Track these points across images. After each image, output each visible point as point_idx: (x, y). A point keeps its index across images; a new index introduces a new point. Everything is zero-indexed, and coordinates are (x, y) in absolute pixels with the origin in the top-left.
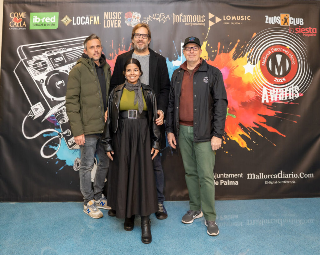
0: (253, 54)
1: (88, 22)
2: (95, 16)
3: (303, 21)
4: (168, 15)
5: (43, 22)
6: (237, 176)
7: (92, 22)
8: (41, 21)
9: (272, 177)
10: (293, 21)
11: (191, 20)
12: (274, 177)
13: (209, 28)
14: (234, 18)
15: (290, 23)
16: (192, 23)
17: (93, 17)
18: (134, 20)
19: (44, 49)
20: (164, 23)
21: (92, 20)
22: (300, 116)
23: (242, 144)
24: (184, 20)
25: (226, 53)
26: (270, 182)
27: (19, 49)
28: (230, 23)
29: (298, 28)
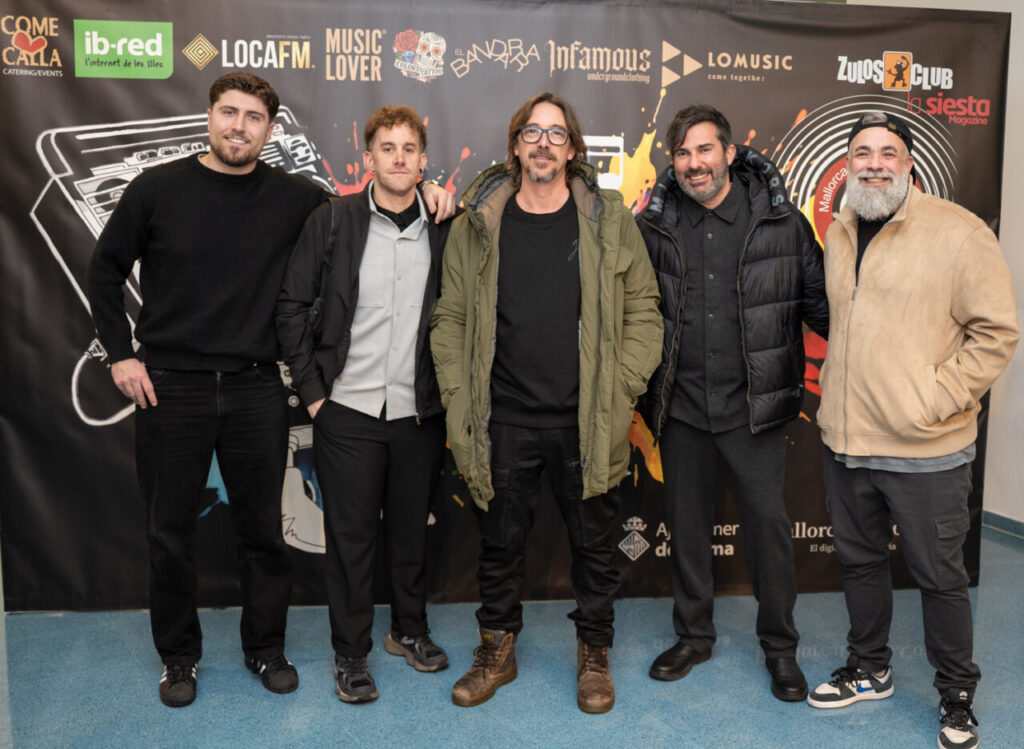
0: (793, 176)
1: (274, 61)
2: (295, 40)
3: (953, 78)
4: (534, 46)
5: (120, 52)
6: (731, 532)
8: (113, 51)
10: (921, 75)
11: (605, 64)
13: (663, 93)
14: (741, 61)
15: (913, 81)
16: (608, 73)
17: (288, 43)
18: (424, 56)
19: (130, 145)
20: (519, 70)
21: (285, 51)
24: (584, 63)
26: (823, 548)
27: (44, 142)
28: (729, 77)
29: (934, 100)
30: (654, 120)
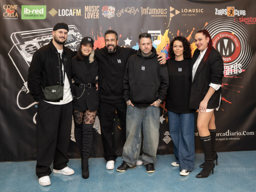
1: (72, 14)
2: (77, 9)
3: (246, 13)
4: (137, 9)
5: (33, 13)
7: (75, 13)
8: (31, 13)
9: (221, 135)
10: (237, 12)
11: (155, 13)
13: (170, 19)
14: (190, 11)
15: (235, 14)
16: (156, 15)
17: (75, 10)
18: (110, 12)
19: (34, 36)
20: (134, 15)
21: (74, 12)
22: (242, 87)
24: (150, 13)
26: (219, 139)
27: (13, 36)
28: (187, 15)
29: (241, 18)
30: (169, 26)
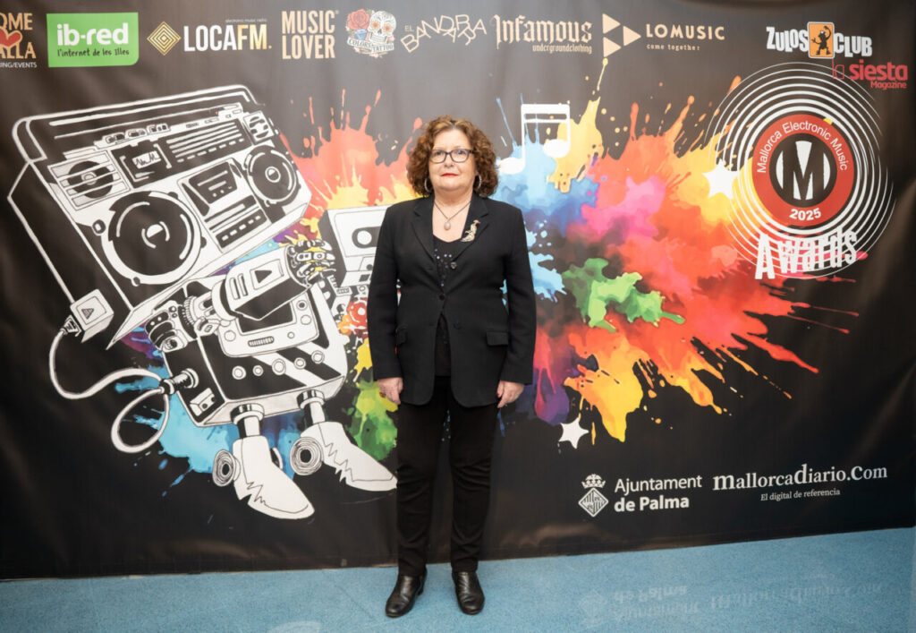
0: (731, 140)
1: (233, 44)
2: (253, 23)
3: (872, 46)
4: (480, 21)
6: (686, 485)
7: (243, 41)
8: (83, 41)
9: (781, 481)
10: (843, 43)
11: (549, 37)
12: (786, 483)
13: (605, 62)
14: (676, 32)
15: (836, 49)
16: (552, 44)
17: (246, 27)
18: (376, 34)
20: (467, 44)
21: (243, 34)
22: (856, 314)
23: (701, 395)
24: (529, 36)
25: (655, 136)
26: (773, 497)
27: (20, 130)
28: (666, 47)
29: (856, 66)
30: (598, 88)
